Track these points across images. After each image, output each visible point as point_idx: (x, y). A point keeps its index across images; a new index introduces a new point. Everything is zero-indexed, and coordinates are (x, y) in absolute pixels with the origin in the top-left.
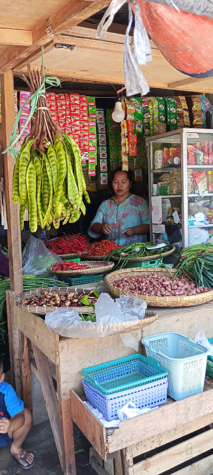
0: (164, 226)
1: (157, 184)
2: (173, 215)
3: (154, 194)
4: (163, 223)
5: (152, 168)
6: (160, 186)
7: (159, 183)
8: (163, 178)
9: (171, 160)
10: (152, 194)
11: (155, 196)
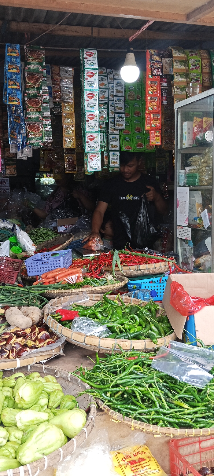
0: (190, 229)
1: (184, 169)
2: (202, 215)
3: (180, 184)
4: (188, 226)
5: (179, 148)
6: (188, 171)
7: (187, 169)
8: (191, 161)
9: (202, 136)
10: (179, 184)
11: (180, 186)
